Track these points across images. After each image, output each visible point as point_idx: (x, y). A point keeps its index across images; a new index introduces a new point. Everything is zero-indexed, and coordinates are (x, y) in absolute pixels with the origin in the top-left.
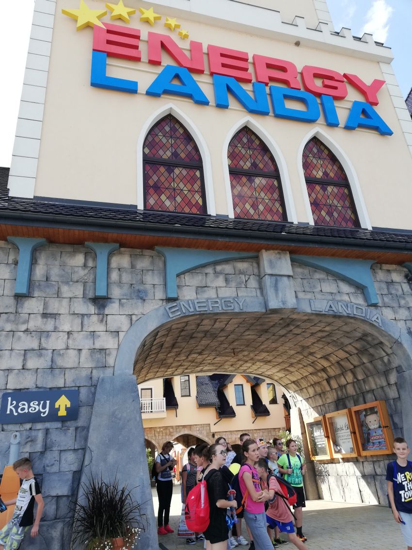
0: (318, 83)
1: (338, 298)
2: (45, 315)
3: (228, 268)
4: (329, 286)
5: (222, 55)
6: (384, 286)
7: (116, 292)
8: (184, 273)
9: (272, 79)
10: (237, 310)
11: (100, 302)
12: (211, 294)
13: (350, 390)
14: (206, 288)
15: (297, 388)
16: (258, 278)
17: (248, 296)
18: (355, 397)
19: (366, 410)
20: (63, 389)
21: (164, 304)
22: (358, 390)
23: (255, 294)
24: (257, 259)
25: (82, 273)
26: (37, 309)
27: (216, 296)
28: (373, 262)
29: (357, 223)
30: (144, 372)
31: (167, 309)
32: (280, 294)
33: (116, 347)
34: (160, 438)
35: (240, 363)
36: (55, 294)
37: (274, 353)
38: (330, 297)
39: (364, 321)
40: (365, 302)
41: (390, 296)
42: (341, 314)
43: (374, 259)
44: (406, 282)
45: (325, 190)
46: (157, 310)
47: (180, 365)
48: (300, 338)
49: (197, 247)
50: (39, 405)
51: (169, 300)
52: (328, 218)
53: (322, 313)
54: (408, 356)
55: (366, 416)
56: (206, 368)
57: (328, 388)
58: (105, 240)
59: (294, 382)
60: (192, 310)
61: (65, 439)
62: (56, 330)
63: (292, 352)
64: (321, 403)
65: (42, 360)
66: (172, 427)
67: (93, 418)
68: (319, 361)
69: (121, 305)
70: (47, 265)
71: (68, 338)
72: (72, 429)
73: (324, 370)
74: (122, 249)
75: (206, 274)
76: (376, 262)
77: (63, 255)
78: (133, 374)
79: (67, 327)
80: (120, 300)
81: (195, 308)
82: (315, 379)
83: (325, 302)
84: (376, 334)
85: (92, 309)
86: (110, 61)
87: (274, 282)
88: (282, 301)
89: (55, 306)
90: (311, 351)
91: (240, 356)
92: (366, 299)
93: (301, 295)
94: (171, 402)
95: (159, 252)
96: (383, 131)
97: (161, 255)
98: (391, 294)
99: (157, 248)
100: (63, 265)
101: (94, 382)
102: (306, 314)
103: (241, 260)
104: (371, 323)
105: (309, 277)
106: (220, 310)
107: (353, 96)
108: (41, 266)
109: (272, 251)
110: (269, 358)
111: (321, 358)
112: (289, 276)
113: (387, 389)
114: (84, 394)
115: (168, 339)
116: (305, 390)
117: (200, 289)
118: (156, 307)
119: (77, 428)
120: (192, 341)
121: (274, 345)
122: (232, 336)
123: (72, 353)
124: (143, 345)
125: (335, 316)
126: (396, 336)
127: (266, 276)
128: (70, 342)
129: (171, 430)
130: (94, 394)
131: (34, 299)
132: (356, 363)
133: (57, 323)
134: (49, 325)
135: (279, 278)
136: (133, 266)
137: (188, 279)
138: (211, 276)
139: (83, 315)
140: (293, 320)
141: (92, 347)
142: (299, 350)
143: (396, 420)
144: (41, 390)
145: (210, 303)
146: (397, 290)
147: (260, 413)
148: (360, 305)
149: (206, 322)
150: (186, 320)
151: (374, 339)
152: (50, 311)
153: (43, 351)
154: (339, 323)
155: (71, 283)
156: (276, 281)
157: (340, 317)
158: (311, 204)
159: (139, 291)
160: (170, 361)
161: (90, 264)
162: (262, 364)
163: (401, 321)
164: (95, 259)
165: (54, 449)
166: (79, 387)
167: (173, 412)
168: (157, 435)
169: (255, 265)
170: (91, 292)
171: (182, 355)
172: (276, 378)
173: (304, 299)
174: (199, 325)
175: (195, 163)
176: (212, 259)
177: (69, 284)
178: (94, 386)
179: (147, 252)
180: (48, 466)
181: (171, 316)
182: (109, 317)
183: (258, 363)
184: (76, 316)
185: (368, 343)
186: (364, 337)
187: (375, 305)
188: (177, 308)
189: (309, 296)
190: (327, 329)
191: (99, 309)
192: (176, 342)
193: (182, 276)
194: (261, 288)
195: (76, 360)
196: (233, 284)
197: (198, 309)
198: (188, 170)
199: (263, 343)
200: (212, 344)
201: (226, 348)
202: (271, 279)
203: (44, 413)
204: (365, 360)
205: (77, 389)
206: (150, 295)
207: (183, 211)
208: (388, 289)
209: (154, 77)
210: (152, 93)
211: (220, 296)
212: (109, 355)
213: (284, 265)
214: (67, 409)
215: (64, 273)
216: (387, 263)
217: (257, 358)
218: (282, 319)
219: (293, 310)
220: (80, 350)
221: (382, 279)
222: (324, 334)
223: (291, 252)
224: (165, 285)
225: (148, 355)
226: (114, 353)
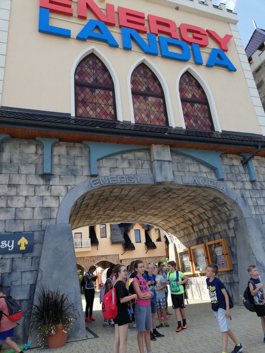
0: (190, 35)
1: (199, 175)
2: (10, 185)
3: (130, 156)
4: (194, 168)
5: (128, 14)
6: (228, 168)
7: (57, 171)
8: (102, 159)
9: (160, 31)
10: (136, 183)
11: (47, 177)
12: (119, 172)
13: (206, 232)
14: (116, 169)
15: (173, 231)
16: (149, 162)
17: (143, 174)
18: (209, 236)
19: (215, 244)
20: (22, 233)
21: (89, 178)
22: (210, 232)
23: (147, 172)
24: (149, 150)
25: (34, 158)
26: (4, 181)
27: (122, 174)
28: (221, 152)
29: (212, 127)
30: (76, 222)
31: (91, 182)
32: (163, 173)
33: (57, 206)
34: (87, 263)
35: (138, 216)
36: (16, 171)
37: (159, 210)
38: (195, 175)
39: (215, 190)
40: (216, 178)
41: (231, 174)
42: (201, 185)
43: (222, 151)
44: (242, 165)
45: (193, 106)
46: (85, 182)
47: (100, 218)
48: (175, 200)
49: (111, 142)
50: (7, 243)
51: (92, 176)
52: (194, 125)
53: (189, 184)
54: (241, 211)
55: (215, 248)
56: (116, 220)
57: (192, 231)
58: (50, 137)
59: (171, 228)
60: (107, 182)
61: (24, 264)
62: (17, 195)
63: (170, 209)
64: (188, 240)
65: (8, 215)
66: (95, 257)
67: (43, 251)
68: (187, 214)
69: (61, 179)
70: (10, 152)
71: (26, 200)
72: (29, 259)
73: (190, 220)
74: (61, 143)
75: (116, 159)
76: (223, 152)
77: (22, 145)
78: (69, 223)
79: (25, 193)
80: (60, 176)
81: (109, 181)
82: (184, 225)
83: (192, 177)
84: (222, 197)
85: (41, 182)
86: (52, 15)
87: (160, 165)
88: (165, 177)
89: (16, 179)
90: (182, 208)
91: (138, 211)
92: (217, 176)
93: (177, 173)
94: (94, 241)
95: (85, 145)
96: (230, 68)
97: (86, 146)
98: (232, 173)
99: (84, 142)
100: (21, 153)
101: (43, 229)
102: (179, 185)
103: (139, 151)
104: (219, 191)
105: (182, 162)
106: (125, 183)
107: (212, 45)
108: (6, 153)
109: (159, 145)
110: (156, 213)
111: (188, 212)
112: (169, 161)
113: (228, 231)
114: (37, 236)
115: (92, 201)
116: (178, 232)
117: (112, 169)
118: (83, 180)
119: (32, 258)
120: (107, 202)
121: (159, 205)
122: (133, 199)
123: (28, 210)
124: (76, 205)
125: (197, 187)
126: (234, 199)
127: (155, 161)
128: (27, 203)
129: (94, 259)
130: (43, 236)
131: (2, 175)
132: (210, 216)
133: (18, 191)
134: (13, 192)
135: (163, 162)
136: (68, 154)
137: (104, 163)
138: (120, 161)
139: (35, 186)
140: (171, 189)
141: (42, 206)
142: (175, 207)
143: (233, 250)
144: (8, 233)
145: (119, 178)
146: (236, 170)
147: (151, 247)
148: (213, 179)
149: (116, 190)
150: (103, 189)
151: (221, 201)
152: (13, 183)
153: (9, 209)
154: (200, 191)
155: (27, 165)
156: (161, 164)
157: (200, 187)
158: (184, 115)
159: (72, 170)
160: (93, 215)
161: (40, 152)
162: (151, 217)
163: (238, 190)
164: (43, 148)
165: (18, 271)
166: (33, 231)
167: (95, 248)
168: (85, 262)
169: (148, 154)
170: (40, 170)
171: (101, 211)
172: (160, 225)
173: (178, 176)
174: (111, 192)
175: (109, 86)
176: (120, 150)
177: (25, 165)
178: (43, 231)
179: (78, 145)
180: (13, 281)
181: (93, 186)
182: (53, 187)
183: (149, 216)
184: (31, 186)
185: (218, 204)
186: (215, 200)
187: (222, 180)
188: (97, 182)
189: (181, 174)
190: (192, 194)
191: (46, 181)
192: (97, 203)
193: (101, 161)
194: (152, 169)
195: (31, 214)
196: (134, 166)
197: (111, 182)
198: (105, 91)
199: (152, 203)
200: (120, 204)
201: (129, 207)
202: (158, 163)
203: (11, 248)
204: (215, 214)
205: (32, 232)
206: (80, 173)
207: (101, 118)
208: (230, 170)
209: (82, 27)
210: (80, 38)
211: (125, 173)
212: (53, 211)
213: (166, 154)
214: (25, 245)
215: (22, 158)
216: (230, 154)
217: (148, 212)
218: (164, 188)
219: (172, 183)
220: (34, 208)
221: (227, 163)
222: (190, 198)
223: (171, 146)
224: (90, 166)
225: (79, 211)
226: (56, 210)
